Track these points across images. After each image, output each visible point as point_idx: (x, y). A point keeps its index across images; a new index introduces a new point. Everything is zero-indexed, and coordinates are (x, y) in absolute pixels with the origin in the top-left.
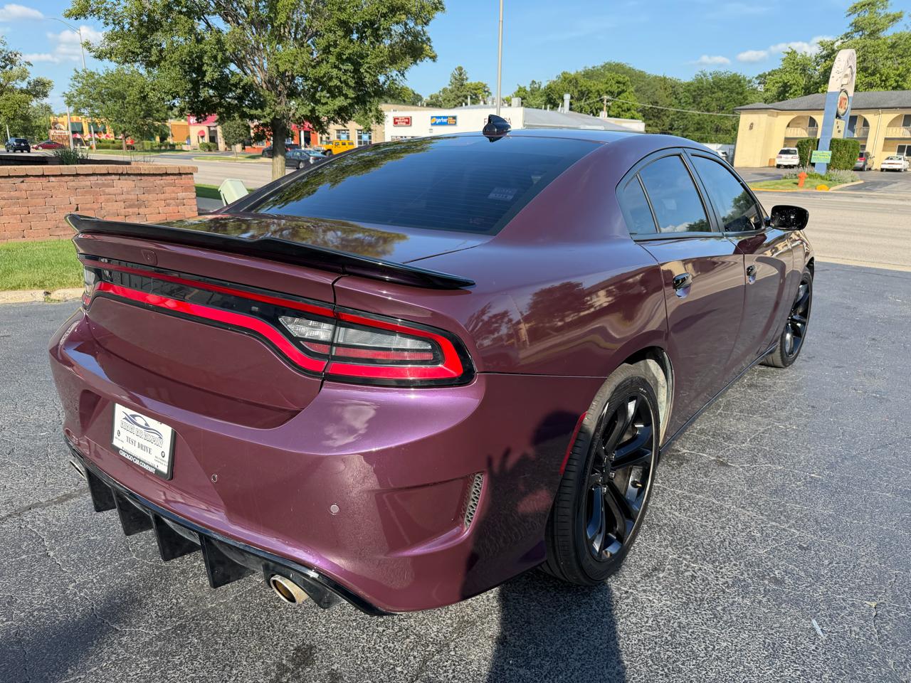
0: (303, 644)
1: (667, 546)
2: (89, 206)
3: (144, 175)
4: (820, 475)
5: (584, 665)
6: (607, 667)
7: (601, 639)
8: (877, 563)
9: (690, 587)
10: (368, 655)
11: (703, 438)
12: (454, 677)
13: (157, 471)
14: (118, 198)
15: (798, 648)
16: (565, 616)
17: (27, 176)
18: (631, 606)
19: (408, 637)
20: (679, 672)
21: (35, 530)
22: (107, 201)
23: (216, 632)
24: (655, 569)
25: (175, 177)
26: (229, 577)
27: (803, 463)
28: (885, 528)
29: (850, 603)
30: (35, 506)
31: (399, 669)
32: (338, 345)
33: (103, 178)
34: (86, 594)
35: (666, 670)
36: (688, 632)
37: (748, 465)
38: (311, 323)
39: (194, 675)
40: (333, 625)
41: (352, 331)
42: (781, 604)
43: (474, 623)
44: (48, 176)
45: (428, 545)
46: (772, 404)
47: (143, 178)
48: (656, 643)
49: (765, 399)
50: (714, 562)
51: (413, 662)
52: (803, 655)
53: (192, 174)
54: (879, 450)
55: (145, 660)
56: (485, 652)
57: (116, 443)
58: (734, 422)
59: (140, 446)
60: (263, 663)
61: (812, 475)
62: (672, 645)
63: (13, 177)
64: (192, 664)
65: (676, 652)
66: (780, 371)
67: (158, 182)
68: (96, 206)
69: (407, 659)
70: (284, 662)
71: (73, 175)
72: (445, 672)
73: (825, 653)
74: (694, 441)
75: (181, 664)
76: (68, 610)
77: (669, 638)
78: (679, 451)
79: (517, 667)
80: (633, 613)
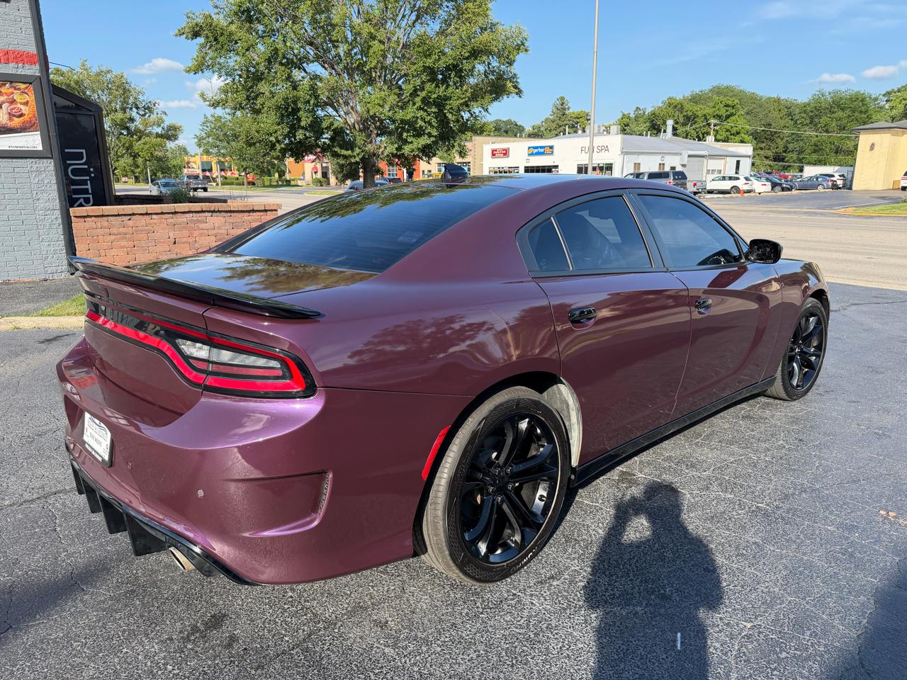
0: (220, 612)
1: (574, 559)
2: (184, 240)
3: (234, 212)
4: (768, 505)
5: (444, 650)
6: (463, 654)
7: (470, 631)
8: (777, 590)
9: (576, 595)
10: (267, 626)
11: (666, 464)
12: (329, 649)
13: (103, 460)
14: (211, 232)
15: (649, 656)
16: (448, 609)
17: (133, 214)
18: (512, 606)
19: (306, 615)
20: (526, 664)
21: (53, 510)
22: (201, 235)
23: (156, 598)
24: (552, 577)
25: (262, 213)
26: (150, 548)
27: (756, 494)
28: (806, 558)
29: (727, 622)
30: (60, 492)
31: (287, 639)
32: (213, 363)
33: (198, 215)
34: (71, 561)
35: (514, 662)
36: (552, 633)
37: (699, 492)
38: (198, 345)
39: (126, 628)
40: (250, 600)
41: (224, 352)
42: (655, 617)
43: (366, 609)
44: (151, 214)
45: (281, 528)
46: (758, 436)
47: (232, 214)
48: (517, 639)
49: (753, 431)
50: (612, 576)
51: (301, 634)
52: (650, 661)
53: (276, 210)
54: (847, 485)
55: (95, 613)
56: (364, 632)
57: (85, 438)
58: (706, 450)
59: (96, 440)
60: (182, 624)
61: (759, 505)
62: (531, 641)
63: (122, 215)
64: (128, 620)
65: (532, 648)
66: (786, 404)
67: (246, 218)
68: (191, 240)
69: (297, 631)
70: (199, 625)
71: (172, 213)
72: (323, 644)
73: (672, 662)
74: (655, 467)
75: (120, 619)
76: (54, 572)
77: (532, 636)
78: (634, 475)
79: (385, 646)
80: (511, 612)
